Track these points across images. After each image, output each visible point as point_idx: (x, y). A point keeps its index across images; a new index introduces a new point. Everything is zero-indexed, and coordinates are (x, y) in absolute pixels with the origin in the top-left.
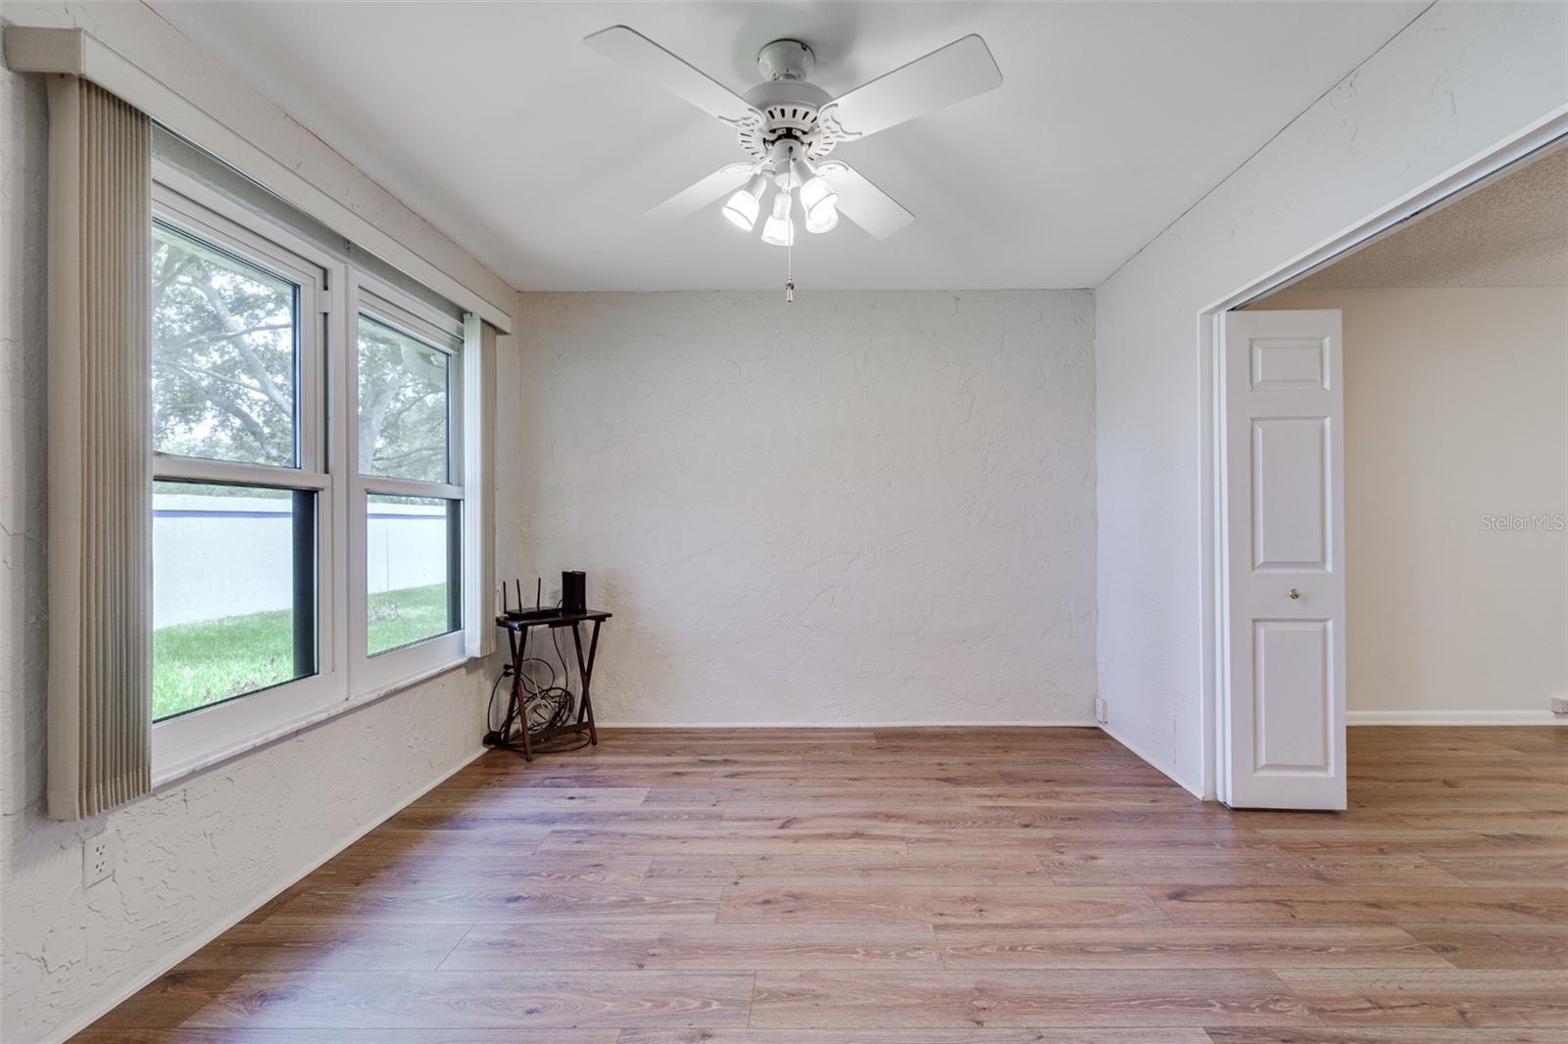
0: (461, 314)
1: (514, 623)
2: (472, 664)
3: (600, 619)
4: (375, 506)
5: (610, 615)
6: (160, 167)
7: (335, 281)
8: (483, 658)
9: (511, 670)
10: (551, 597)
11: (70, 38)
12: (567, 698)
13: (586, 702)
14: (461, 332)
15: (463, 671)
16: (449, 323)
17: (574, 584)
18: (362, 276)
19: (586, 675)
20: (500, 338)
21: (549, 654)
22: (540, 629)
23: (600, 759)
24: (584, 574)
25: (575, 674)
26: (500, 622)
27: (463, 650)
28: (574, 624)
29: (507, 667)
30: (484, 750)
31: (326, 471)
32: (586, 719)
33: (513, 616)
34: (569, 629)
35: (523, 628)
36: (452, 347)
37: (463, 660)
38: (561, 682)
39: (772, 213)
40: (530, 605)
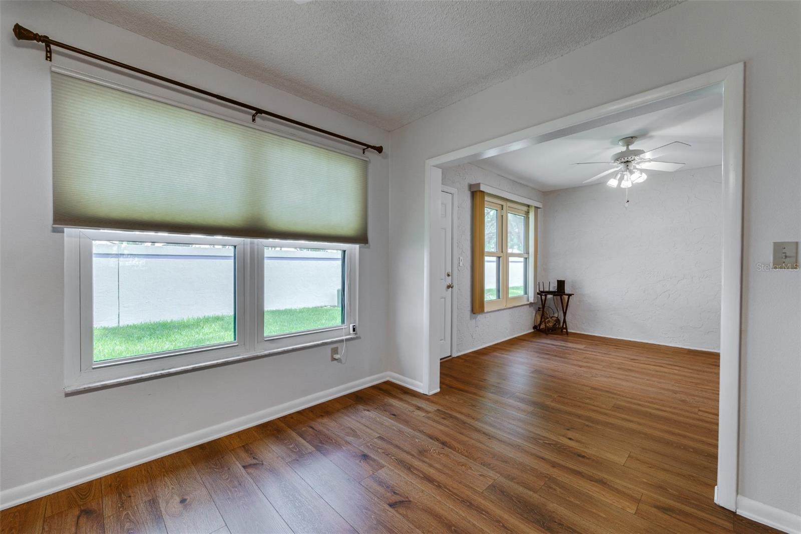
0: (528, 206)
1: (542, 294)
2: (531, 304)
3: (570, 295)
4: (511, 259)
5: (573, 294)
6: (486, 198)
7: (504, 208)
8: (534, 303)
9: (541, 309)
10: (553, 287)
11: (479, 185)
12: (558, 320)
13: (565, 321)
14: (528, 210)
15: (528, 306)
16: (525, 209)
17: (561, 284)
18: (509, 204)
19: (565, 314)
20: (539, 209)
21: (552, 305)
22: (549, 296)
23: (569, 338)
24: (564, 281)
25: (561, 314)
26: (538, 294)
27: (528, 300)
28: (561, 296)
29: (539, 308)
30: (533, 330)
31: (502, 252)
32: (564, 326)
33: (542, 292)
34: (559, 297)
35: (546, 296)
36: (525, 214)
37: (529, 303)
38: (556, 315)
39: (623, 179)
40: (547, 289)
